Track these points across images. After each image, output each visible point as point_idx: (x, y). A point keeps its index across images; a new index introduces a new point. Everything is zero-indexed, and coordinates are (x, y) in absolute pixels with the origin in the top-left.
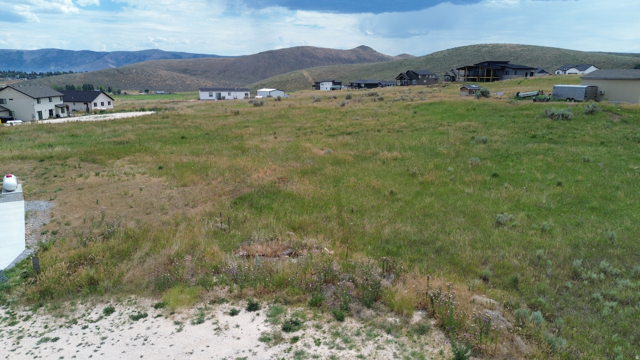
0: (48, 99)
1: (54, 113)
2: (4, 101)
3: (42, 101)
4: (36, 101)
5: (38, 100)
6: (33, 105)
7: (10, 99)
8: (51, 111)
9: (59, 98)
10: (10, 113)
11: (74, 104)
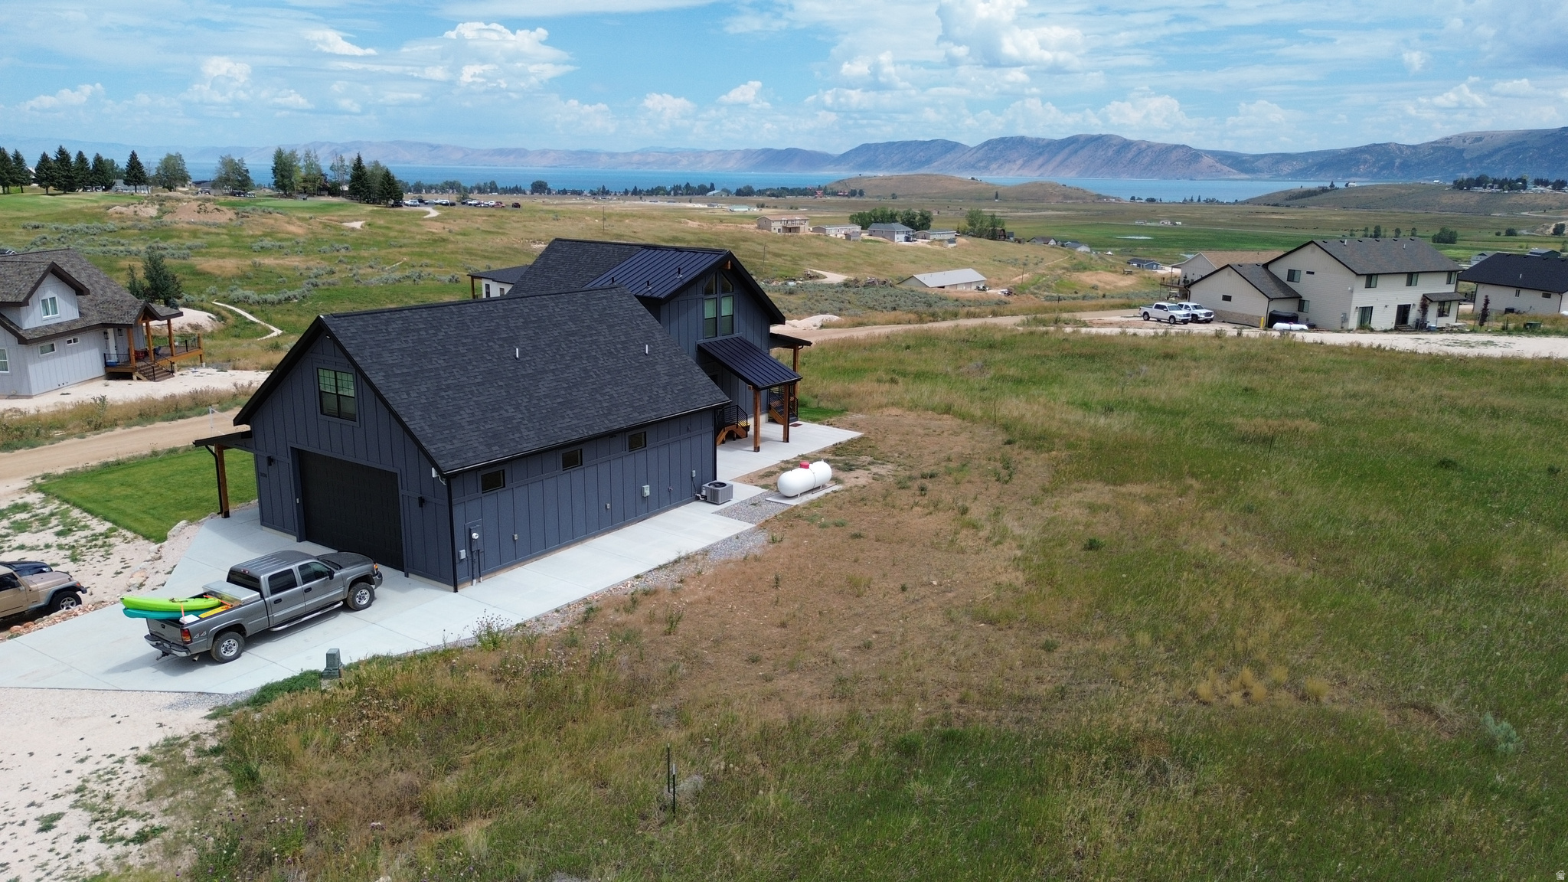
0: (1404, 279)
1: (1413, 315)
2: (1296, 274)
3: (1382, 282)
4: (1363, 281)
5: (1370, 280)
6: (1352, 291)
7: (1308, 273)
8: (1403, 311)
9: (1445, 277)
10: (1301, 304)
11: (1518, 294)
